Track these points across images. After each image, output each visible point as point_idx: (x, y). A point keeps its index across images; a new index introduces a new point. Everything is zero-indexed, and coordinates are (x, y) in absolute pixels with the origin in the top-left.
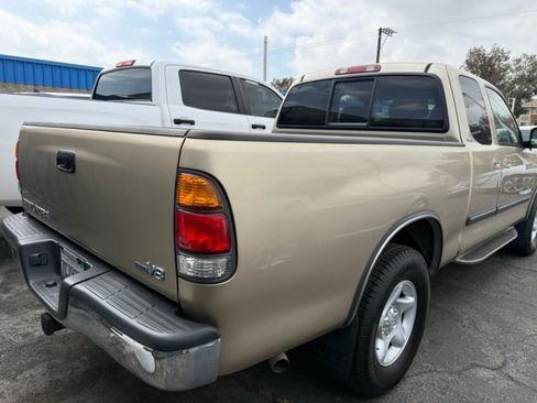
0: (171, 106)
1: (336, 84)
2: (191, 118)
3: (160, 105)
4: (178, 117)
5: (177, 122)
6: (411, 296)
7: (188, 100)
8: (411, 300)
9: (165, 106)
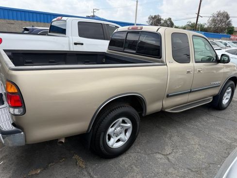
0: (73, 37)
1: (127, 33)
2: (81, 42)
3: (68, 37)
4: (76, 42)
5: (76, 44)
6: (129, 123)
7: (81, 34)
8: (129, 125)
9: (71, 37)
